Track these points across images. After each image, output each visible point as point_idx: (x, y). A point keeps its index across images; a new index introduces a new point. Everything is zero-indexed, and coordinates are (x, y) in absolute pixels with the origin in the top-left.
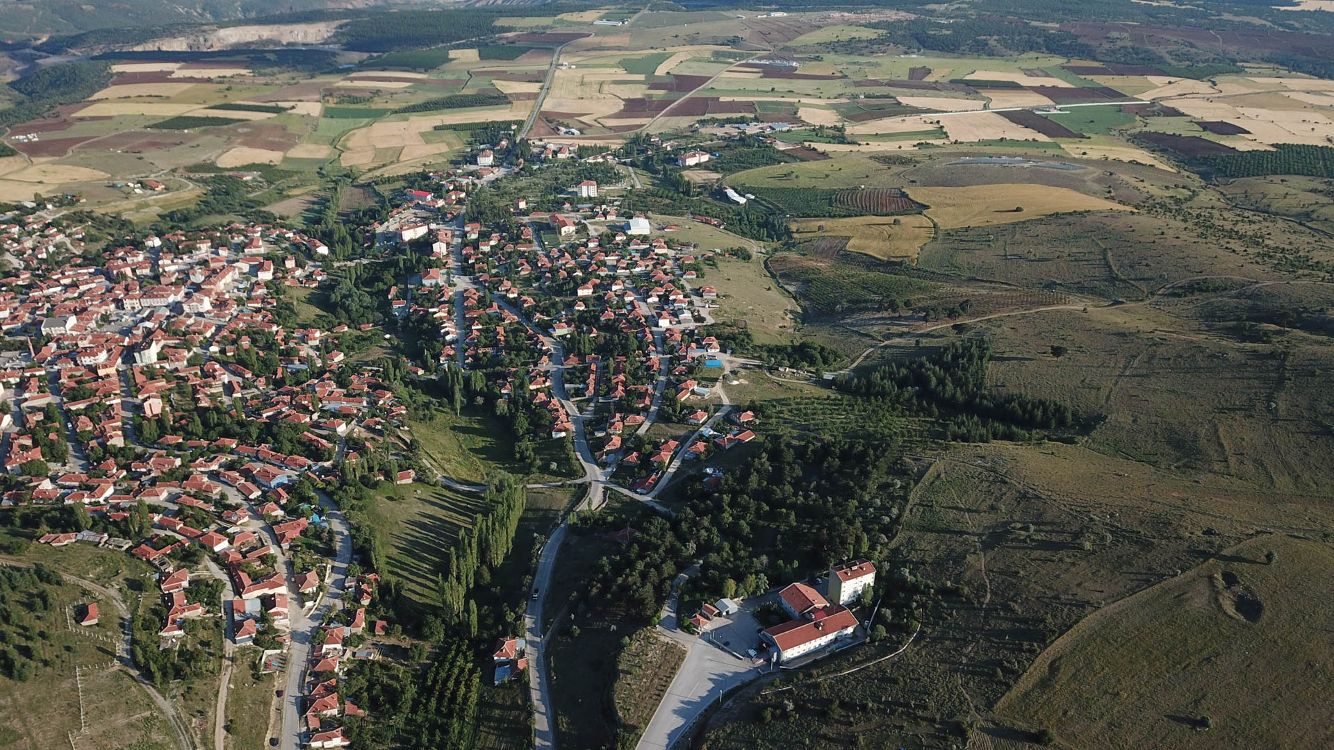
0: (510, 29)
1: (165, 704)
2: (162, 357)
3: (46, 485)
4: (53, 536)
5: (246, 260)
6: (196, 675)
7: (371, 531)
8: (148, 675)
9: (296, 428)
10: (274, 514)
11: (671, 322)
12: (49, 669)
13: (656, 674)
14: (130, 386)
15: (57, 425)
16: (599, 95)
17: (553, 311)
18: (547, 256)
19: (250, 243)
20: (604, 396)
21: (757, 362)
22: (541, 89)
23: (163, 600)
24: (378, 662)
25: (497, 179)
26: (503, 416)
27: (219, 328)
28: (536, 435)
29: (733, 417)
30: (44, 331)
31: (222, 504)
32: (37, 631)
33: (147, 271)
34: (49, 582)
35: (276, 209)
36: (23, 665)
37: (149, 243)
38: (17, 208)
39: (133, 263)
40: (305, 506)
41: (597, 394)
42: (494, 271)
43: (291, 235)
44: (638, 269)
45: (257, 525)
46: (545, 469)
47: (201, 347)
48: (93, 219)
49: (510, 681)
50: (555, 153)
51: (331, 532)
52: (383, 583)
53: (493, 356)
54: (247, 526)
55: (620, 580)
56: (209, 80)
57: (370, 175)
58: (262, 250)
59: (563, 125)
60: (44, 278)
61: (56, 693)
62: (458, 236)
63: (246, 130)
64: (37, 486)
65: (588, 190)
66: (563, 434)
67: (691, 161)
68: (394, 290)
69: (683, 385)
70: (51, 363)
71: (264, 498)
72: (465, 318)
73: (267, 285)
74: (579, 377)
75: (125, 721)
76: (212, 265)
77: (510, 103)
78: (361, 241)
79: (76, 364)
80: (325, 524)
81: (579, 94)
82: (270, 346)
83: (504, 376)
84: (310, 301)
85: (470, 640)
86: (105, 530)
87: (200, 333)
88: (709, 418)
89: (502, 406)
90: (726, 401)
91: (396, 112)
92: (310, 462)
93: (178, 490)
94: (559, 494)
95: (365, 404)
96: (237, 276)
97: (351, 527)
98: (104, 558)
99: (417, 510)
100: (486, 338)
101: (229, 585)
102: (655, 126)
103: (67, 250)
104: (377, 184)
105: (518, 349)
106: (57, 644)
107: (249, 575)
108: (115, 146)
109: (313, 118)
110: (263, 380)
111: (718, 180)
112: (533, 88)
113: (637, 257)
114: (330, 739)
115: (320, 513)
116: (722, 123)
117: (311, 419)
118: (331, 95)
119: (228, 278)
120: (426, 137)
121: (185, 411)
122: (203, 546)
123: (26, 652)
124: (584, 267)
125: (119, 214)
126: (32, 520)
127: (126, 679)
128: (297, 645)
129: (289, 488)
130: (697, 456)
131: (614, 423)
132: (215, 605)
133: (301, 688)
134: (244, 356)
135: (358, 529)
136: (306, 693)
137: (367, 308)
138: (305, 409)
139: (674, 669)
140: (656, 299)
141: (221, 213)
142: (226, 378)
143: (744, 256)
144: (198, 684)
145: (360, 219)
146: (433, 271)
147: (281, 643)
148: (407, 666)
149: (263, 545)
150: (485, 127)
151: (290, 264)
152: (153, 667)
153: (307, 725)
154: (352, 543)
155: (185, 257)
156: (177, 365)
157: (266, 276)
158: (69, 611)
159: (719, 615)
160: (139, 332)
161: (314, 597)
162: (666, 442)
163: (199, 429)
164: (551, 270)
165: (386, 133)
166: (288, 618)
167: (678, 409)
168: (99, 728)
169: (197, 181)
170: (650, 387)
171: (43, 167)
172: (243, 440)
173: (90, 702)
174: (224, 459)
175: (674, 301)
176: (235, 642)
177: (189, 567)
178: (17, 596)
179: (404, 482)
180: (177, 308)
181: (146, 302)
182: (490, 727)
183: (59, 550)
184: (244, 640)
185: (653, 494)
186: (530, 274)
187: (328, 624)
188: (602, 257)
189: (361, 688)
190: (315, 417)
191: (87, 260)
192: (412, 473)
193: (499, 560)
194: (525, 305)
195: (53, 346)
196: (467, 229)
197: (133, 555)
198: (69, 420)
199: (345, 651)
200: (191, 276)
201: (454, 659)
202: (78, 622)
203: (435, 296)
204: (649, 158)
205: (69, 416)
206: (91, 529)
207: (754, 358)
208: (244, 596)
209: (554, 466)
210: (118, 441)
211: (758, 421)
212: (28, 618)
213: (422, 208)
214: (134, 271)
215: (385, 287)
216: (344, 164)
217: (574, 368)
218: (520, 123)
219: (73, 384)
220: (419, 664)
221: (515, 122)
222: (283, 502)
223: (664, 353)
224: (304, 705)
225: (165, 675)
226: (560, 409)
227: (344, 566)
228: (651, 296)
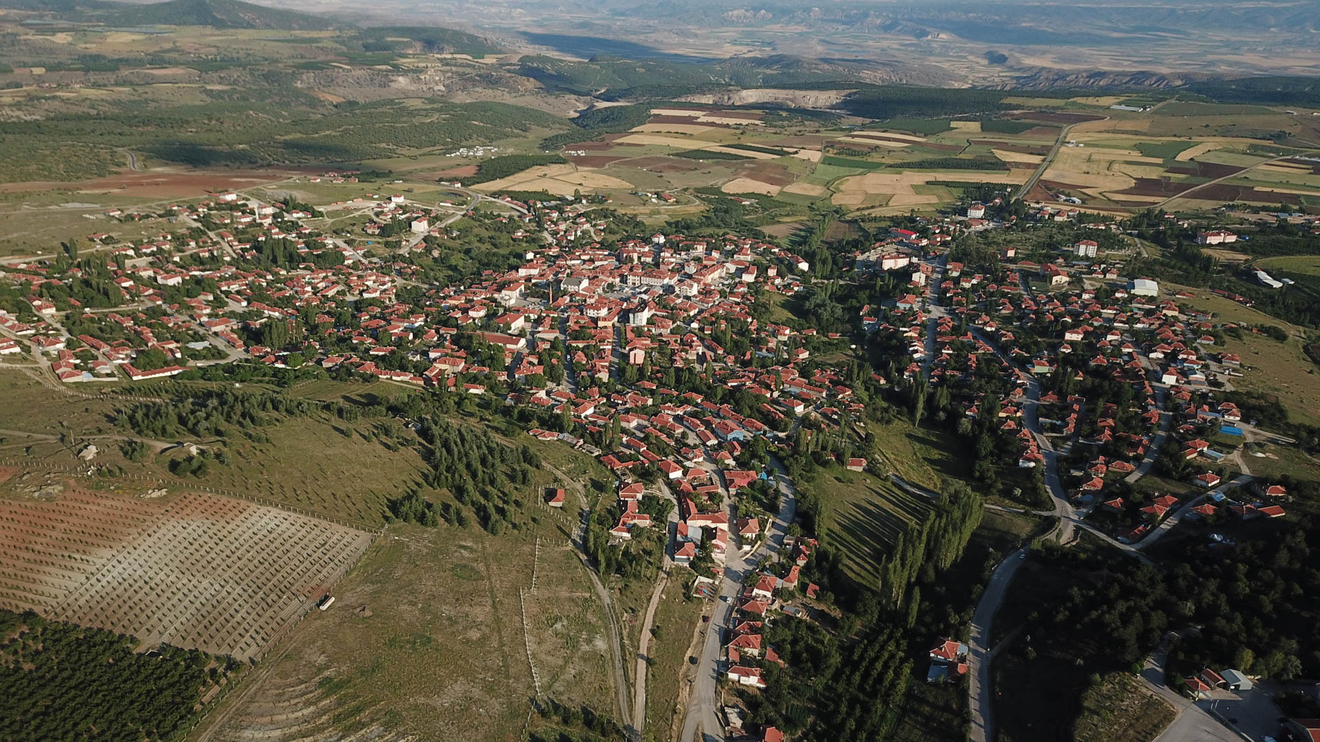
0: (1017, 107)
1: (604, 593)
2: (651, 322)
3: (542, 394)
4: (541, 431)
5: (734, 262)
6: (635, 576)
7: (817, 500)
8: (594, 562)
9: (758, 398)
10: (727, 462)
11: (1177, 381)
12: (516, 531)
13: (1131, 725)
14: (621, 338)
15: (559, 353)
16: (1107, 172)
17: (1034, 348)
18: (1034, 299)
19: (740, 251)
20: (1085, 437)
21: (1292, 441)
22: (1044, 160)
23: (619, 504)
24: (806, 621)
25: (986, 230)
26: (964, 437)
27: (701, 312)
28: (1000, 458)
29: (1256, 488)
30: (562, 286)
31: (681, 442)
32: (514, 498)
33: (649, 260)
34: (530, 464)
35: (767, 230)
36: (496, 521)
37: (655, 240)
38: (560, 199)
39: (638, 253)
40: (755, 462)
41: (1077, 433)
42: (972, 307)
43: (777, 250)
44: (1139, 326)
45: (709, 467)
46: (1007, 493)
47: (684, 322)
48: (614, 217)
49: (945, 683)
50: (1052, 216)
51: (777, 491)
52: (821, 550)
53: (960, 380)
54: (700, 464)
55: (1094, 614)
56: (727, 126)
57: (858, 213)
58: (749, 258)
59: (1063, 193)
60: (570, 253)
61: (517, 553)
62: (938, 272)
63: (752, 165)
64: (534, 394)
65: (1087, 250)
66: (1032, 464)
67: (1213, 240)
68: (866, 308)
69: (1190, 443)
70: (563, 311)
71: (720, 446)
72: (935, 341)
73: (749, 285)
74: (1057, 414)
75: (568, 595)
76: (705, 262)
77: (1008, 169)
78: (840, 264)
79: (582, 314)
80: (774, 483)
81: (1085, 169)
82: (743, 332)
83: (971, 401)
84: (784, 305)
85: (906, 630)
86: (582, 436)
87: (686, 310)
88: (1221, 483)
89: (965, 425)
90: (1245, 470)
91: (891, 166)
92: (766, 428)
93: (646, 423)
94: (1020, 521)
95: (824, 395)
96: (723, 275)
97: (795, 492)
98: (577, 458)
99: (863, 497)
100: (956, 362)
101: (676, 509)
102: (1171, 205)
103: (590, 236)
104: (863, 221)
105: (990, 378)
106: (526, 514)
107: (696, 506)
108: (643, 166)
109: (813, 163)
110: (732, 357)
111: (1246, 261)
112: (1036, 159)
113: (1139, 315)
114: (748, 675)
115: (769, 473)
116: (1256, 210)
117: (771, 395)
118: (832, 146)
119: (716, 275)
120: (917, 189)
121: (661, 367)
122: (660, 469)
123: (501, 511)
124: (1075, 315)
125: (635, 215)
126: (525, 417)
127: (576, 560)
128: (728, 581)
129: (744, 444)
130: (1202, 520)
131: (1096, 464)
132: (662, 522)
133: (727, 620)
134: (719, 334)
135: (804, 496)
136: (731, 627)
137: (838, 319)
138: (768, 387)
139: (1156, 728)
140: (1161, 356)
141: (718, 227)
142: (700, 350)
143: (1280, 337)
144: (634, 584)
145: (843, 247)
146: (909, 297)
147: (715, 575)
148: (834, 635)
149: (712, 484)
150: (979, 186)
151: (772, 272)
152: (601, 558)
153: (727, 655)
154: (796, 507)
155: (683, 253)
156: (662, 331)
157: (749, 278)
158: (541, 491)
159: (1225, 686)
160: (636, 301)
161: (752, 543)
162: (1162, 495)
163: (673, 383)
164: (1035, 312)
165: (877, 182)
166: (724, 554)
167: (1183, 464)
168: (544, 593)
169: (703, 199)
170: (1145, 440)
171: (585, 174)
172: (707, 397)
173: (542, 569)
174: (689, 409)
175: (1184, 360)
176: (673, 559)
177: (645, 484)
178: (504, 468)
179: (854, 468)
180: (669, 290)
181: (646, 280)
182: (916, 722)
183: (543, 442)
184: (682, 560)
185: (1139, 546)
186: (1012, 313)
187: (762, 571)
188: (1097, 308)
189: (784, 640)
190: (776, 394)
191: (603, 245)
192: (864, 463)
193: (946, 563)
194: (1003, 339)
195: (567, 299)
196: (948, 267)
197: (600, 462)
198: (568, 352)
199: (774, 601)
200: (686, 267)
201: (886, 643)
202: (547, 500)
203: (907, 318)
204: (1159, 232)
205: (569, 350)
206: (571, 433)
207: (1288, 436)
208: (688, 522)
209: (1018, 492)
210: (604, 376)
211: (1291, 499)
212: (509, 487)
213: (906, 245)
214: (639, 258)
215: (858, 305)
216: (834, 202)
217: (1052, 404)
218: (1016, 188)
219: (577, 328)
220: (847, 638)
221: (1011, 186)
222: (736, 453)
223: (1166, 409)
224: (727, 637)
225: (608, 565)
226: (1031, 440)
227: (785, 524)
228: (1156, 351)
